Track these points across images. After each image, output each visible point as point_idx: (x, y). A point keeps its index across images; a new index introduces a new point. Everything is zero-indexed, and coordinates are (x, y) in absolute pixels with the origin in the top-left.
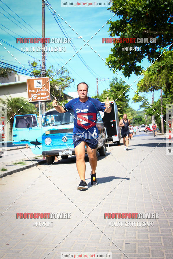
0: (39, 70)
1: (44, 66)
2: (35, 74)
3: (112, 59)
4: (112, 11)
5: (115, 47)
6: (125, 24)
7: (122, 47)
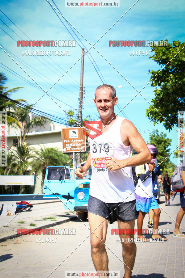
0: (75, 120)
1: (80, 116)
2: (71, 123)
3: (153, 110)
4: (154, 60)
5: (156, 97)
6: (168, 74)
7: (164, 98)
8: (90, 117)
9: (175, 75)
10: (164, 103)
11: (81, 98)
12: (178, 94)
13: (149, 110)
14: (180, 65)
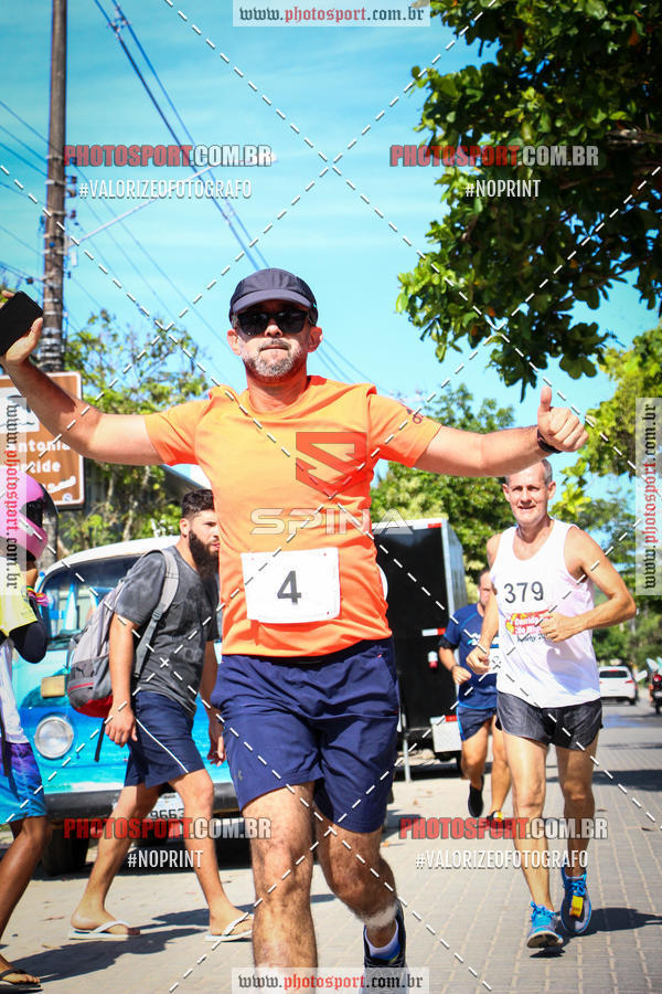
1: (52, 313)
3: (436, 282)
4: (438, 18)
5: (454, 213)
6: (512, 89)
7: (493, 216)
8: (107, 319)
9: (549, 97)
10: (493, 241)
11: (56, 216)
12: (565, 194)
13: (418, 281)
14: (577, 43)
